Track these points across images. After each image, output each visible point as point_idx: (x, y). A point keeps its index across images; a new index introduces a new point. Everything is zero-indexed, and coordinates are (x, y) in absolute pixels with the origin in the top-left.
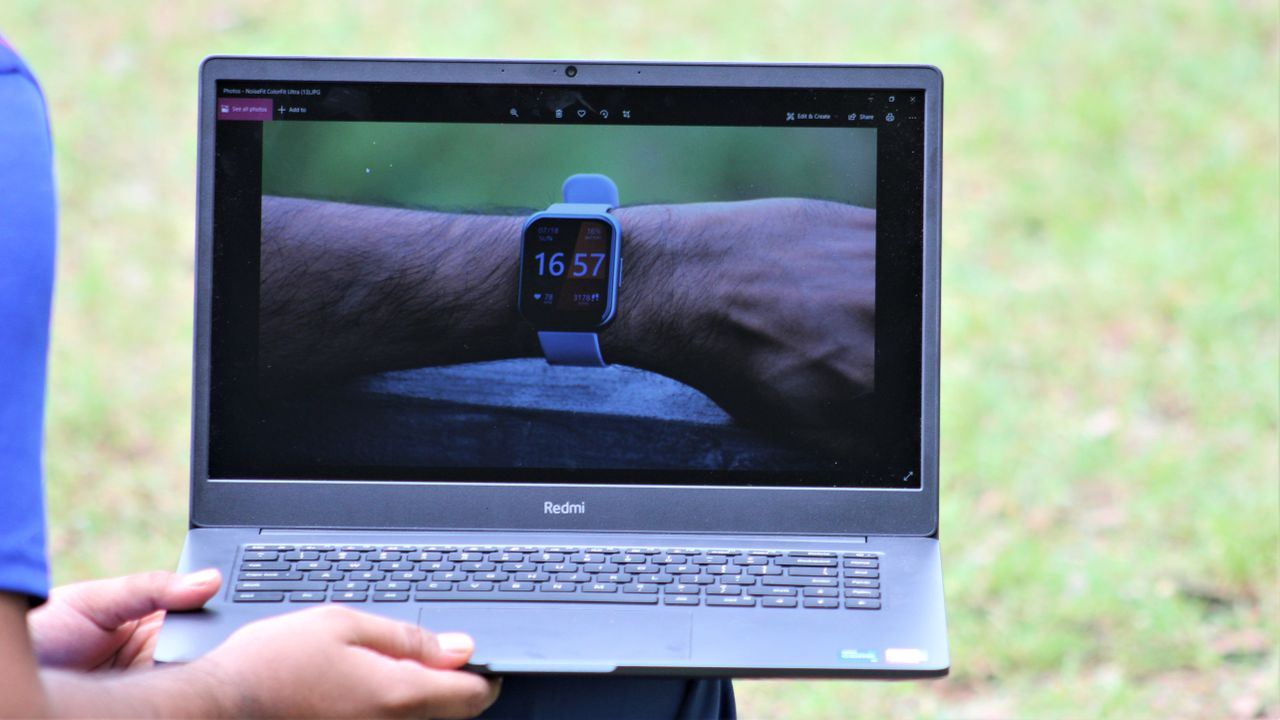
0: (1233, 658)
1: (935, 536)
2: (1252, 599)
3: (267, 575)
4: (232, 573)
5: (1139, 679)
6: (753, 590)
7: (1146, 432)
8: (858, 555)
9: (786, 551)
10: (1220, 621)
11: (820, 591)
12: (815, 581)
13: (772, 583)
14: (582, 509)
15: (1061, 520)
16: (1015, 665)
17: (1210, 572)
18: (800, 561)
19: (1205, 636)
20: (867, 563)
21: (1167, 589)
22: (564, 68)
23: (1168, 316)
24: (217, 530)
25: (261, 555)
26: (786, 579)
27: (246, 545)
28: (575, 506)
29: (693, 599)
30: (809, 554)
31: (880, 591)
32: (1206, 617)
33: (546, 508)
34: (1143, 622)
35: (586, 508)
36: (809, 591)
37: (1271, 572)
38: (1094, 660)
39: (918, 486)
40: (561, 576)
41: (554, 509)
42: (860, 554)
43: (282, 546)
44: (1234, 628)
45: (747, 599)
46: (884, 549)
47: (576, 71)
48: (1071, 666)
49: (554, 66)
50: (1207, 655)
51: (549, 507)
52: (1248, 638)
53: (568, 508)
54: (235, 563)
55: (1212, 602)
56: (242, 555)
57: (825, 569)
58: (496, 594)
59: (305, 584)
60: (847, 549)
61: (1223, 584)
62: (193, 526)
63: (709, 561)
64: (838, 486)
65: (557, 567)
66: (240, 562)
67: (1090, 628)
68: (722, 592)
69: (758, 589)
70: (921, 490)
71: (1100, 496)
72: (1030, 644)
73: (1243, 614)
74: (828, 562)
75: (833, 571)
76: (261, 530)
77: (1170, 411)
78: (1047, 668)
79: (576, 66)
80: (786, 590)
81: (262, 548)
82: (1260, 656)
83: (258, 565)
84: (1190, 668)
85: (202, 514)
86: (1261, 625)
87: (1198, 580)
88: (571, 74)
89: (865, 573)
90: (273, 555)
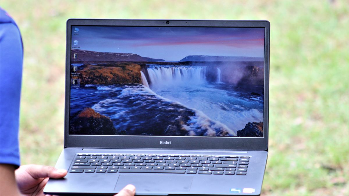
0: (336, 184)
1: (267, 150)
2: (341, 168)
3: (81, 164)
4: (72, 163)
5: (311, 190)
6: (212, 169)
7: (310, 123)
8: (244, 157)
9: (224, 156)
10: (332, 175)
11: (231, 169)
12: (230, 166)
13: (218, 166)
14: (170, 143)
15: (288, 148)
16: (277, 187)
17: (329, 161)
18: (228, 159)
19: (329, 179)
20: (246, 160)
21: (318, 166)
22: (166, 22)
23: (315, 92)
24: (71, 149)
25: (81, 157)
26: (223, 165)
27: (77, 154)
28: (169, 142)
29: (195, 172)
30: (231, 157)
31: (247, 169)
32: (329, 173)
33: (161, 143)
34: (311, 175)
35: (171, 143)
36: (228, 169)
37: (346, 161)
38: (298, 185)
39: (263, 137)
40: (161, 164)
41: (163, 143)
42: (245, 156)
43: (87, 154)
44: (336, 176)
45: (210, 171)
46: (252, 155)
47: (169, 22)
48: (293, 187)
49: (163, 21)
50: (329, 184)
51: (162, 142)
52: (340, 179)
53: (167, 143)
54: (73, 159)
55: (330, 169)
56: (76, 157)
57: (234, 162)
58: (142, 170)
59: (91, 167)
60: (242, 155)
61: (333, 164)
62: (65, 148)
63: (203, 159)
64: (241, 137)
65: (160, 161)
66: (75, 159)
67: (297, 177)
68: (203, 169)
69: (214, 168)
70: (263, 138)
71: (298, 141)
72: (280, 181)
73: (339, 173)
74: (235, 159)
75: (236, 162)
76: (83, 149)
77: (316, 118)
78: (286, 187)
79: (169, 21)
80: (221, 169)
81: (82, 155)
82: (344, 184)
83: (79, 160)
84: (325, 187)
85: (68, 144)
86: (344, 175)
87: (326, 164)
88: (168, 23)
89: (244, 163)
90: (84, 157)
